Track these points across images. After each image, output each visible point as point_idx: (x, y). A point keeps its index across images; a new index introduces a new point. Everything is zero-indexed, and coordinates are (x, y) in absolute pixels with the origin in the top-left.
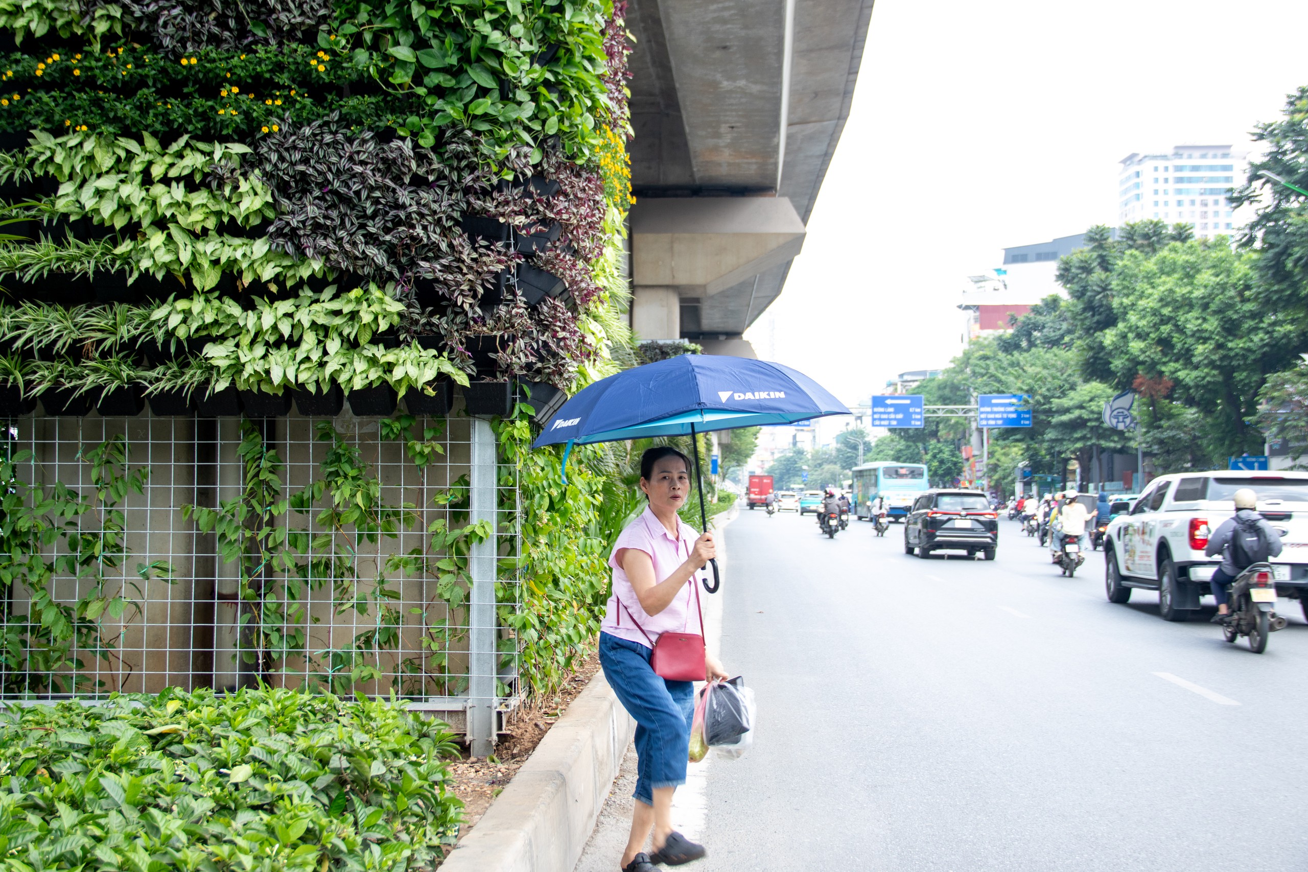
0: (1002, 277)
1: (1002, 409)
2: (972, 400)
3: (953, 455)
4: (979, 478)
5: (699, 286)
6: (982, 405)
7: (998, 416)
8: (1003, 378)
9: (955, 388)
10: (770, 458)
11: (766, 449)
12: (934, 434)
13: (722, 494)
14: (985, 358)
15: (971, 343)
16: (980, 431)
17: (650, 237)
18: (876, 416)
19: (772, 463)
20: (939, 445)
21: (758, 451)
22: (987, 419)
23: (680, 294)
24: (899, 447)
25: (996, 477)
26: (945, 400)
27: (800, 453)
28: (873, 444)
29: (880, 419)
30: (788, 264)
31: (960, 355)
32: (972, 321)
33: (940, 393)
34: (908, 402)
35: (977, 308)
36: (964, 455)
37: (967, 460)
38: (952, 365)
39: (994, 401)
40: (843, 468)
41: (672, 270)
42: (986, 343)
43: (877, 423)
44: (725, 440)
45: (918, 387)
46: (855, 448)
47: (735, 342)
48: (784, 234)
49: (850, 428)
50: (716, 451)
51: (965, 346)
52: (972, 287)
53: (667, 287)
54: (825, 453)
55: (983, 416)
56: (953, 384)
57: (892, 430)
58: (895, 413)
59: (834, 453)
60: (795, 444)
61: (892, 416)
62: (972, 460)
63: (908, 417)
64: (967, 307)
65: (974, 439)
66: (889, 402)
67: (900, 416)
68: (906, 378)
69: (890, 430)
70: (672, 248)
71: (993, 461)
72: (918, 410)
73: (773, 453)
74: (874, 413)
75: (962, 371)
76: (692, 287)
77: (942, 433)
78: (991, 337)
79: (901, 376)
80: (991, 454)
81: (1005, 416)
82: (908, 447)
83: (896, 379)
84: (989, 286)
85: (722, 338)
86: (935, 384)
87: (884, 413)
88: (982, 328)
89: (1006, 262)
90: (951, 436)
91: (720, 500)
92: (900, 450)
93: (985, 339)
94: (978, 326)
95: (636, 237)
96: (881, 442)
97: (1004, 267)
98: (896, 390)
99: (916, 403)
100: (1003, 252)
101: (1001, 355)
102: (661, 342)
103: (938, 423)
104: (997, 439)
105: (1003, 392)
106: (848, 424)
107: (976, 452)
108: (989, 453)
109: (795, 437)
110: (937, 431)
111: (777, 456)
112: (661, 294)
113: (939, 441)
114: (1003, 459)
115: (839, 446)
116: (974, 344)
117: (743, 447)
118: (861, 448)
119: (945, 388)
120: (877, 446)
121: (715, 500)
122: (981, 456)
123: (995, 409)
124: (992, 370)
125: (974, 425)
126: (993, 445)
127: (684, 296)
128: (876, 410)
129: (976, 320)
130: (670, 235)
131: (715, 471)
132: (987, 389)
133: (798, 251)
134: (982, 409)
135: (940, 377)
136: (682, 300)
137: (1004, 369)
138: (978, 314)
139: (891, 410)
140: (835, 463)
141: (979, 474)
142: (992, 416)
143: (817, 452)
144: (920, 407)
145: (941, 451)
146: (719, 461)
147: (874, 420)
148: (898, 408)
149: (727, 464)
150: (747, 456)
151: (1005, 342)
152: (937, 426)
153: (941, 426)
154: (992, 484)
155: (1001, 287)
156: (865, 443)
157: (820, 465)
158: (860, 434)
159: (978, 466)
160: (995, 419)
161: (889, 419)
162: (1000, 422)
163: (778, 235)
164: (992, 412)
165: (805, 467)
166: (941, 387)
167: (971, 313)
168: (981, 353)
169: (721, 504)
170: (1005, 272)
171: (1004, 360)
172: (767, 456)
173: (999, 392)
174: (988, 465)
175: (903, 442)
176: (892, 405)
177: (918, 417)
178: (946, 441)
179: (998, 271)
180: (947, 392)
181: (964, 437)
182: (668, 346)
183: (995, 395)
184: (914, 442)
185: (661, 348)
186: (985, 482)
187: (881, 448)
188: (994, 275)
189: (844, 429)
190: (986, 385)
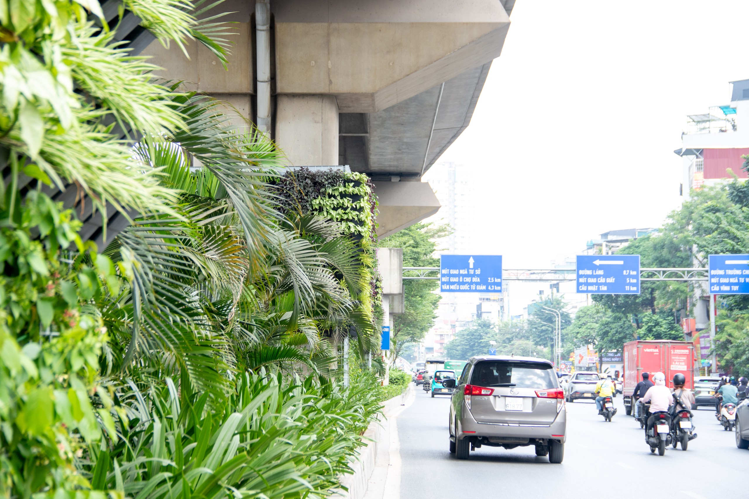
0: (730, 117)
1: (738, 272)
2: (695, 262)
3: (672, 328)
4: (703, 357)
5: (365, 95)
6: (713, 268)
7: (732, 280)
8: (739, 234)
9: (674, 248)
10: (450, 332)
11: (446, 322)
12: (650, 303)
13: (395, 375)
14: (714, 210)
15: (692, 193)
16: (706, 300)
17: (299, 27)
18: (581, 280)
19: (452, 338)
20: (655, 317)
21: (438, 323)
22: (719, 284)
23: (339, 108)
24: (605, 319)
25: (728, 357)
26: (661, 262)
27: (486, 325)
28: (573, 316)
29: (587, 284)
30: (484, 70)
31: (679, 208)
32: (694, 168)
33: (656, 254)
34: (621, 263)
35: (701, 152)
36: (685, 329)
37: (690, 334)
38: (670, 221)
39: (728, 262)
40: (537, 344)
41: (329, 72)
42: (712, 193)
43: (584, 288)
44: (398, 309)
45: (629, 247)
46: (550, 320)
47: (410, 185)
48: (479, 24)
49: (544, 297)
50: (387, 321)
51: (687, 198)
52: (693, 128)
53: (322, 96)
54: (516, 326)
55: (714, 280)
56: (672, 242)
57: (597, 298)
58: (605, 276)
59: (526, 326)
60: (479, 315)
61: (602, 280)
62: (696, 335)
63: (621, 281)
64: (689, 152)
65: (698, 310)
66: (597, 262)
67: (611, 280)
68: (610, 238)
69: (595, 298)
70: (328, 42)
71: (724, 337)
72: (634, 273)
73: (454, 326)
74: (579, 276)
75: (682, 229)
76: (355, 97)
77: (659, 303)
78: (719, 187)
79: (605, 235)
80: (720, 328)
81: (742, 280)
82: (617, 319)
83: (599, 240)
84: (715, 126)
85: (395, 179)
86: (650, 243)
87: (592, 276)
88: (706, 177)
89: (733, 99)
90: (669, 306)
91: (392, 381)
92: (607, 324)
93: (711, 189)
94: (701, 174)
95: (279, 26)
96: (583, 314)
97: (733, 104)
98: (600, 251)
99: (630, 263)
100: (732, 85)
101: (735, 207)
102: (313, 170)
103: (653, 290)
104: (731, 309)
105: (740, 251)
106: (541, 292)
107: (700, 326)
108: (717, 327)
109: (479, 307)
110: (653, 299)
111: (458, 329)
112: (314, 105)
113: (654, 312)
114: (736, 333)
115: (531, 317)
116: (698, 195)
117: (419, 318)
118: (558, 320)
119: (662, 247)
120: (578, 318)
121: (386, 382)
122: (708, 329)
123: (730, 272)
124: (724, 224)
125: (698, 293)
126: (722, 317)
127: (345, 111)
128: (581, 272)
129: (699, 167)
130: (326, 24)
131: (386, 346)
132: (718, 248)
133: (497, 52)
134: (713, 272)
135: (655, 235)
136: (342, 117)
137: (738, 223)
138: (701, 159)
139: (601, 272)
140: (528, 338)
141: (706, 352)
142: (726, 280)
143: (506, 325)
144: (636, 269)
145: (657, 324)
146: (392, 334)
147: (579, 284)
148: (609, 271)
149: (401, 337)
150: (423, 329)
151: (739, 191)
152: (651, 293)
153: (657, 294)
154: (723, 363)
155: (729, 127)
156: (562, 315)
157: (510, 340)
158: (557, 304)
159: (703, 342)
160: (730, 284)
161: (598, 284)
162: (736, 288)
163: (471, 25)
164: (725, 276)
165: (492, 343)
166: (658, 247)
167: (692, 158)
168: (710, 203)
169: (394, 386)
170: (734, 110)
171: (738, 212)
172: (446, 329)
173: (734, 251)
174: (715, 341)
175: (609, 313)
176: (601, 267)
177: (635, 281)
178: (662, 312)
179: (725, 109)
180: (665, 253)
181: (684, 306)
182: (323, 174)
183: (729, 254)
184: (624, 313)
185: (313, 177)
186: (713, 361)
187: (583, 320)
188: (720, 114)
189: (537, 299)
190: (717, 243)
